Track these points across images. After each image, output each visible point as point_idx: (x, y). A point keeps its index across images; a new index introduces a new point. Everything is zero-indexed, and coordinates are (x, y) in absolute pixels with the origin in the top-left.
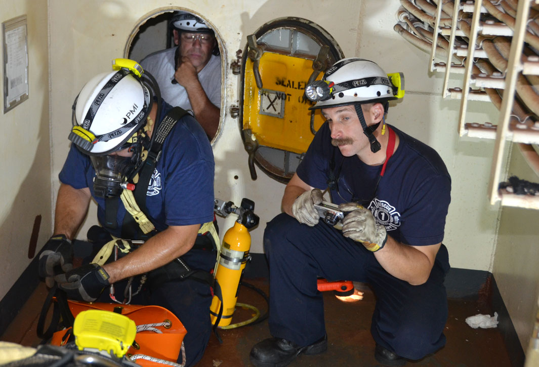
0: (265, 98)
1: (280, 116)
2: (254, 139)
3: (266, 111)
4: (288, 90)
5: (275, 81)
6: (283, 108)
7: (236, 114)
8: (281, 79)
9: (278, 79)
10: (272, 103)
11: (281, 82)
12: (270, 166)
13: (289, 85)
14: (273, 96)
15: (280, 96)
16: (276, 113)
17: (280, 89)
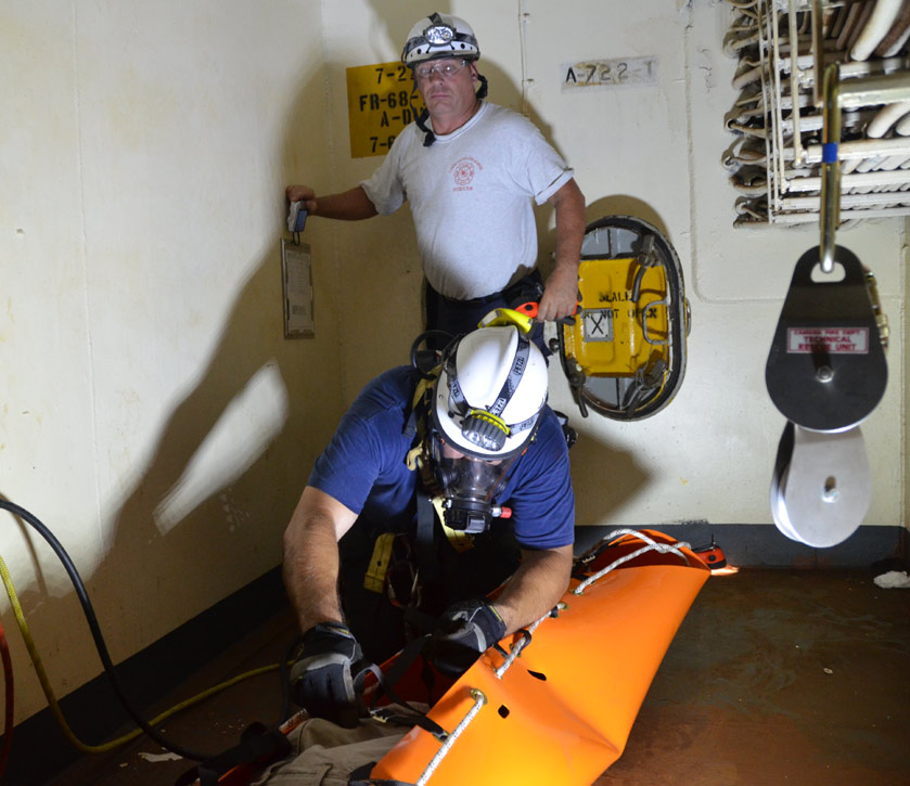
0: (589, 320)
1: (610, 339)
2: (579, 369)
3: (592, 336)
4: (616, 305)
5: (599, 297)
6: (611, 328)
7: (556, 346)
8: (604, 294)
9: (601, 294)
10: (597, 326)
11: (605, 298)
12: (603, 404)
13: (614, 298)
14: (597, 316)
15: (606, 314)
16: (604, 336)
17: (606, 304)
